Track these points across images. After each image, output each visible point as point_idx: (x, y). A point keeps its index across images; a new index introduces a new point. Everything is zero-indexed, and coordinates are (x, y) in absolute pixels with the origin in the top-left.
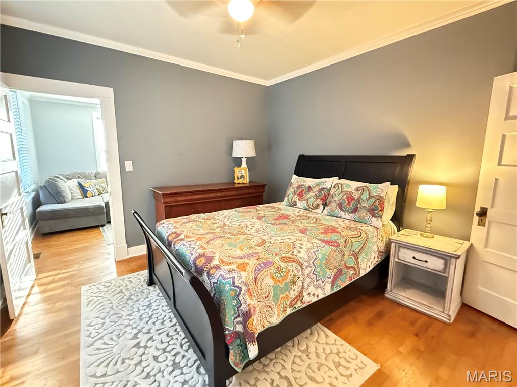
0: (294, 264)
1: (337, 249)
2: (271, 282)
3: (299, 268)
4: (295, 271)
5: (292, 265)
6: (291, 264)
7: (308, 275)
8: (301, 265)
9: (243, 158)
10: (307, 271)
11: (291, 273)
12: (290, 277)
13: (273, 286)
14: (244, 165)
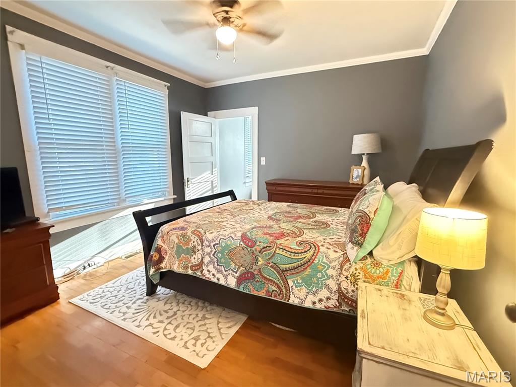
0: (197, 238)
1: (247, 248)
2: (177, 241)
3: (200, 243)
4: (196, 243)
5: (195, 238)
6: (194, 236)
7: (209, 254)
8: (202, 242)
9: (364, 154)
10: (208, 250)
11: (192, 242)
12: (190, 246)
13: (177, 244)
14: (365, 163)
